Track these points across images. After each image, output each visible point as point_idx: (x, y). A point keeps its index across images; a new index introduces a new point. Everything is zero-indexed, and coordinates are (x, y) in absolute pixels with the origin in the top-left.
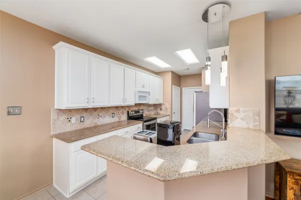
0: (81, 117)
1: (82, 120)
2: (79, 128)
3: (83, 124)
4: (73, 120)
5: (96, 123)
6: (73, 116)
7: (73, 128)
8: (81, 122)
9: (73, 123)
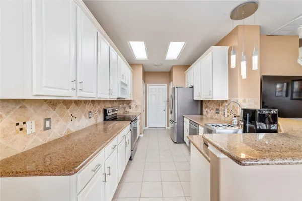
0: (46, 119)
1: (48, 125)
2: (41, 142)
3: (49, 134)
4: (30, 127)
5: (69, 129)
6: (28, 118)
7: (30, 145)
8: (46, 129)
9: (29, 132)
